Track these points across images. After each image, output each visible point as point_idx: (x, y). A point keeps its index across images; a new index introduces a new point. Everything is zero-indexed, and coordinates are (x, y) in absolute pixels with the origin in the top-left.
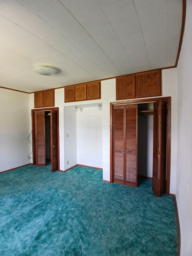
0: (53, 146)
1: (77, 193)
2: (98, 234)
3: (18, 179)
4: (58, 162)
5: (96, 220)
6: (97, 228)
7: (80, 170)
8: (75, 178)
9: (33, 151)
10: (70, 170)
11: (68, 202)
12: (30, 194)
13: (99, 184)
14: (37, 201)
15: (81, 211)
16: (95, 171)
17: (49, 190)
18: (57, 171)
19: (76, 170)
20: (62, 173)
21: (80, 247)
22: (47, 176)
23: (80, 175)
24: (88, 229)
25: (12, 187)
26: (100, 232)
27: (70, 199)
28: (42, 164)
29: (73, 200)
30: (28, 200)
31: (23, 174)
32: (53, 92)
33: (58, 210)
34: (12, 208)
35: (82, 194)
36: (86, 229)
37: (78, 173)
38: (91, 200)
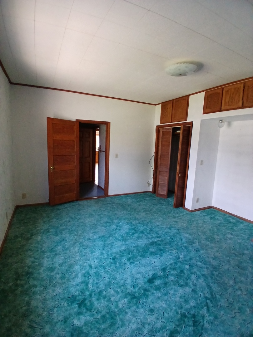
0: (179, 174)
1: (207, 245)
2: (232, 311)
3: (136, 206)
4: (183, 197)
5: (232, 292)
6: (231, 302)
7: (216, 215)
8: (206, 224)
9: (154, 177)
10: (200, 211)
11: (193, 253)
12: (147, 226)
13: (246, 244)
14: (154, 237)
15: (212, 271)
16: (241, 222)
17: (170, 228)
18: (180, 208)
19: (209, 213)
20: (188, 212)
21: (203, 317)
22: (167, 211)
23: (215, 222)
24: (219, 298)
25: (129, 212)
26: (235, 309)
27: (196, 249)
28: (163, 195)
29: (201, 252)
30: (144, 232)
31: (141, 201)
32: (187, 100)
33: (179, 258)
34: (127, 235)
35: (216, 249)
36: (216, 297)
37: (211, 218)
38: (229, 261)
